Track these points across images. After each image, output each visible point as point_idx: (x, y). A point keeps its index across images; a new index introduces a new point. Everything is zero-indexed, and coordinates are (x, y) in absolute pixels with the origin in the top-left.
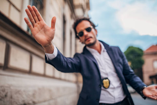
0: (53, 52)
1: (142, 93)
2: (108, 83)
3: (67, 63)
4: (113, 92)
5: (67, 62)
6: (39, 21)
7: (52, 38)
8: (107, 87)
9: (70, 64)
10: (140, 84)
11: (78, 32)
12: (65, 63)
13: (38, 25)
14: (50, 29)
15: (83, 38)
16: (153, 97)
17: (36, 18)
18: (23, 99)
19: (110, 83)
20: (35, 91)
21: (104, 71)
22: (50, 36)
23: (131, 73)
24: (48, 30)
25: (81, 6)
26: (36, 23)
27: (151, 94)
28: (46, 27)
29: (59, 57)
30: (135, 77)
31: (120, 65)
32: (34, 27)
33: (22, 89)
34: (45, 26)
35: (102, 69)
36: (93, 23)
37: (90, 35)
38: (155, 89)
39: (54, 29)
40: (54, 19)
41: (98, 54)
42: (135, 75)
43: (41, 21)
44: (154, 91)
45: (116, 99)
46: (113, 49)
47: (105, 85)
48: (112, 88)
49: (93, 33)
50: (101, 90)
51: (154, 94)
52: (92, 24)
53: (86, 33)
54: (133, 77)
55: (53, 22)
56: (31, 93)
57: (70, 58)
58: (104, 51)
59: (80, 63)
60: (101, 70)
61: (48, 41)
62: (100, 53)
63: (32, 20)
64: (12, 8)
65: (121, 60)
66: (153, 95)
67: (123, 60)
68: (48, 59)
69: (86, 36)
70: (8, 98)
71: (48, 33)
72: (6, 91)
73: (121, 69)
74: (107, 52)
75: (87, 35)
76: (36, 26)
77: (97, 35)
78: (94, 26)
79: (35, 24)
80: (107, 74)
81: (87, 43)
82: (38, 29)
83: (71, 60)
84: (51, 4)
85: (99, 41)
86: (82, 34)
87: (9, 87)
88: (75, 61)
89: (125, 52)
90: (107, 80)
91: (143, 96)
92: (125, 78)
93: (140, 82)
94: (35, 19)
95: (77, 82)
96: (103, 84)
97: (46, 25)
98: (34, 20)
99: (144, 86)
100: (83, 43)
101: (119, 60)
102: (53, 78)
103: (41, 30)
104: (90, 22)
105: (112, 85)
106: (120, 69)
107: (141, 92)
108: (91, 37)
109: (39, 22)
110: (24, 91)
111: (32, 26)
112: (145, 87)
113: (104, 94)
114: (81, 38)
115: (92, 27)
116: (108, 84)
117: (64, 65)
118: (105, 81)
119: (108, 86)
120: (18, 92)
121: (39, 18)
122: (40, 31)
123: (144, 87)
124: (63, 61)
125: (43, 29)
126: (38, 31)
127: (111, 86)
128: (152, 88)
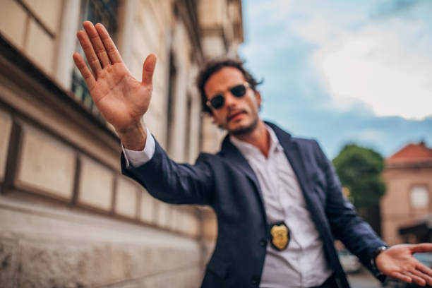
0: (144, 146)
1: (375, 264)
2: (285, 235)
3: (177, 177)
4: (297, 259)
5: (179, 175)
6: (112, 62)
7: (143, 109)
8: (281, 247)
9: (186, 180)
10: (369, 242)
11: (210, 95)
12: (174, 178)
13: (109, 75)
14: (139, 85)
15: (222, 114)
16: (403, 276)
17: (104, 54)
18: (51, 276)
19: (291, 236)
20: (85, 255)
21: (275, 204)
22: (139, 103)
23: (347, 212)
24: (134, 89)
25: (220, 32)
26: (103, 67)
27: (397, 268)
28: (128, 79)
29: (157, 161)
30: (357, 222)
31: (320, 190)
32: (96, 80)
33: (51, 248)
34: (126, 76)
35: (272, 198)
36: (251, 76)
37: (241, 104)
38: (408, 256)
39: (149, 87)
40: (150, 61)
41: (261, 157)
42: (358, 218)
43: (117, 65)
44: (405, 259)
45: (304, 280)
46: (301, 144)
47: (277, 241)
48: (295, 250)
49: (249, 101)
50: (265, 253)
51: (405, 267)
52: (248, 77)
53: (230, 99)
54: (352, 222)
55: (148, 69)
56: (73, 261)
57: (185, 165)
58: (276, 151)
59: (212, 179)
60: (267, 200)
61: (132, 116)
62: (266, 154)
63: (94, 60)
64: (33, 26)
65: (322, 177)
66: (404, 270)
67: (328, 176)
68: (128, 164)
69: (231, 108)
70: (11, 272)
71: (133, 95)
72: (6, 251)
73: (320, 199)
74: (285, 152)
75: (234, 105)
76: (103, 78)
77: (259, 106)
78: (253, 83)
79: (102, 72)
80: (282, 212)
81: (233, 126)
82: (109, 83)
83: (188, 170)
84: (139, 21)
85: (266, 123)
86: (219, 101)
87: (16, 239)
88: (200, 174)
89: (334, 160)
90: (282, 228)
91: (378, 274)
92: (331, 224)
93: (369, 237)
94: (101, 58)
95: (199, 238)
96: (271, 238)
97: (128, 76)
98: (97, 61)
99: (380, 245)
100: (221, 126)
101: (315, 176)
102: (136, 221)
103: (117, 89)
104: (244, 72)
105: (297, 242)
106: (318, 199)
107: (372, 262)
108: (244, 112)
109: (110, 67)
110: (56, 254)
111: (92, 77)
112: (384, 248)
113: (273, 266)
114: (216, 112)
115: (246, 84)
116: (285, 239)
117: (169, 181)
118: (276, 229)
119: (284, 245)
120: (39, 255)
121: (113, 56)
122: (112, 89)
123: (379, 249)
124: (167, 173)
125: (120, 86)
126: (109, 90)
127: (292, 245)
128: (401, 252)
